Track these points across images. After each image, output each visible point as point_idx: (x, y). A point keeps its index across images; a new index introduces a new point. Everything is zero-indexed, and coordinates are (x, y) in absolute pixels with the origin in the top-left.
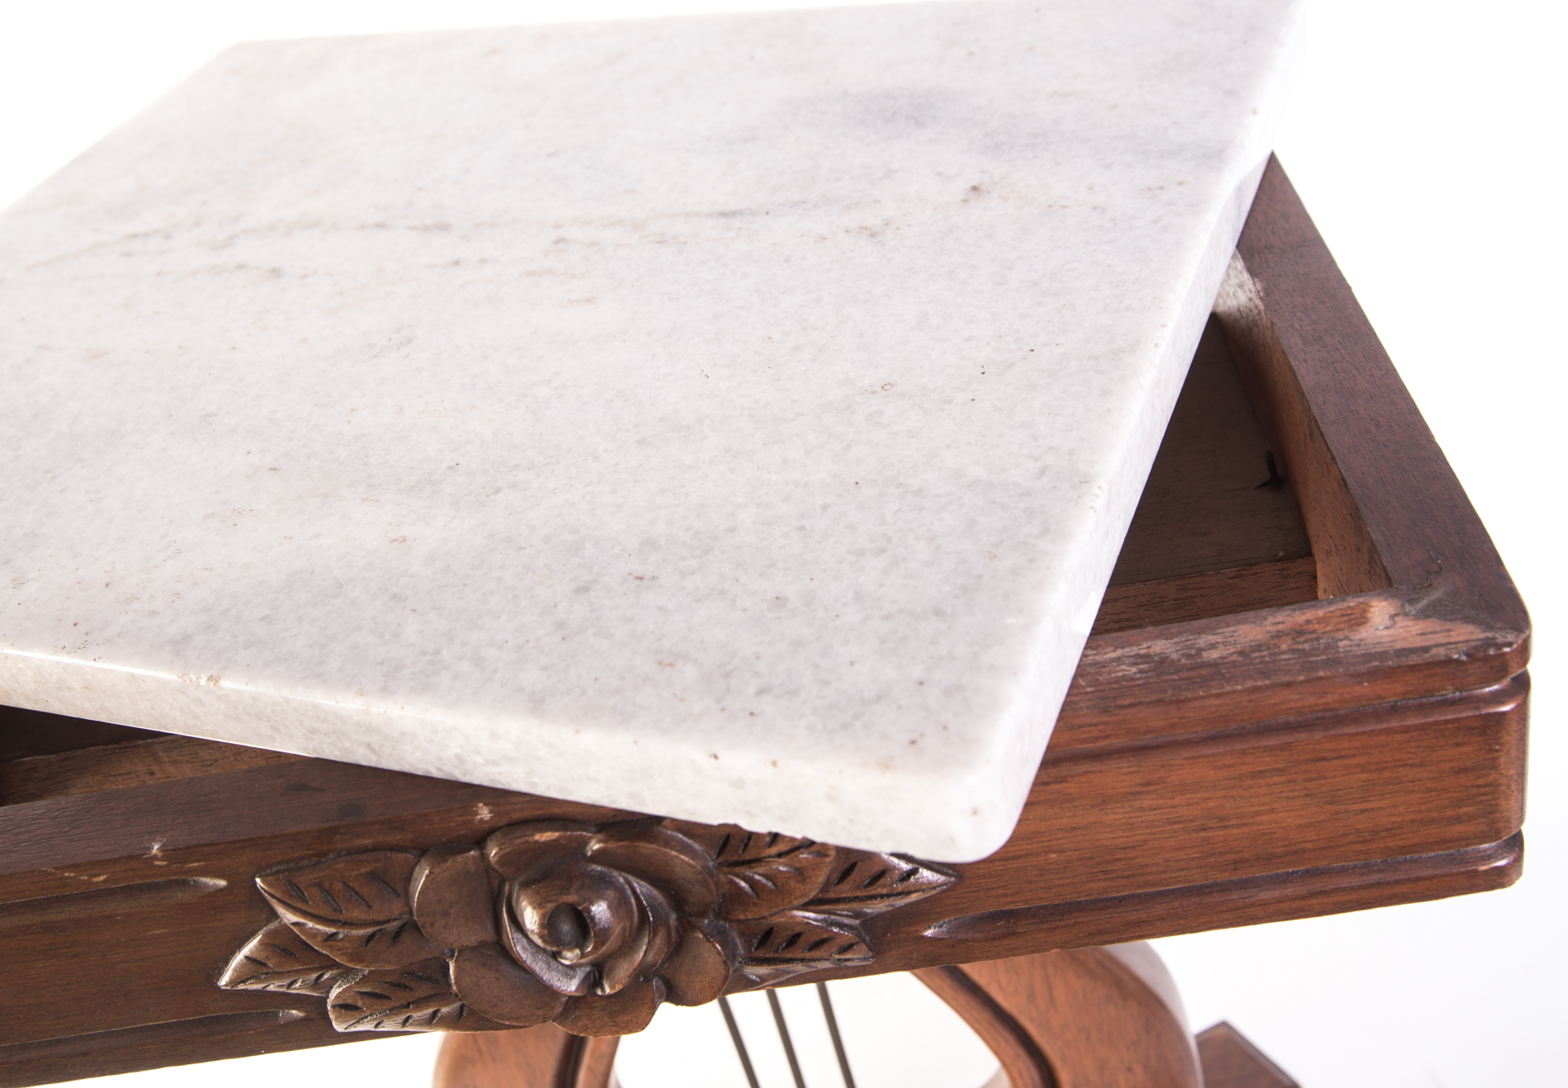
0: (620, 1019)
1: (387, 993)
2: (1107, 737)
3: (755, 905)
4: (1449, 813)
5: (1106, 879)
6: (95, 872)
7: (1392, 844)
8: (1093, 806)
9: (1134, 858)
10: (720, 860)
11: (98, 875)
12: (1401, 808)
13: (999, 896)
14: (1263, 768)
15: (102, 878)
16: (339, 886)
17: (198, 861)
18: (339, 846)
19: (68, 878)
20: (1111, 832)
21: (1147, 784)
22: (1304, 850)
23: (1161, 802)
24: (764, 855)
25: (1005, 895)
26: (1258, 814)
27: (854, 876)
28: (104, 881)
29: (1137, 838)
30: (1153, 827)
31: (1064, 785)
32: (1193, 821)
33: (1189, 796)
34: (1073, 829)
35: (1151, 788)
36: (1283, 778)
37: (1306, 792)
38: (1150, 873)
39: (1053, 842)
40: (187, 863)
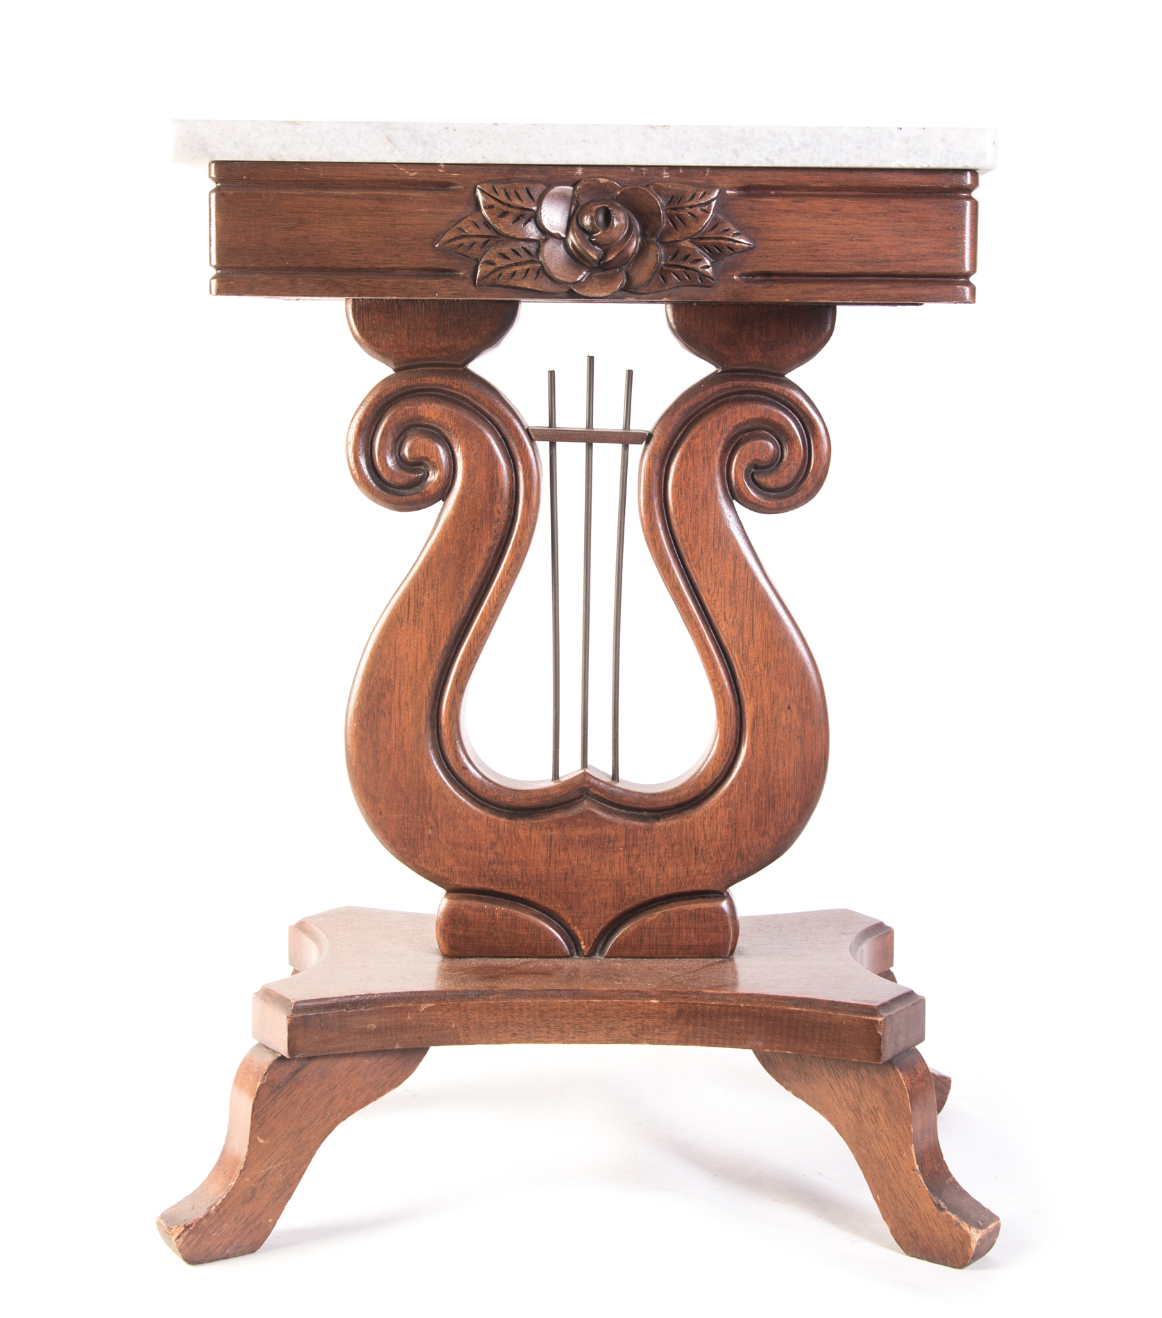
0: (604, 287)
1: (509, 256)
2: (822, 182)
3: (675, 234)
4: (946, 251)
5: (813, 260)
6: (413, 170)
7: (924, 264)
8: (813, 218)
9: (826, 250)
10: (669, 206)
11: (413, 172)
12: (928, 245)
13: (770, 262)
14: (878, 211)
15: (415, 174)
16: (512, 191)
17: (457, 173)
18: (517, 177)
19: (401, 171)
20: (818, 234)
21: (834, 210)
22: (891, 260)
23: (839, 221)
24: (685, 205)
25: (772, 262)
26: (874, 236)
27: (717, 229)
28: (414, 176)
29: (827, 239)
30: (835, 234)
31: (803, 204)
32: (849, 234)
33: (850, 220)
34: (804, 229)
35: (836, 213)
36: (885, 218)
37: (893, 228)
38: (831, 261)
39: (795, 235)
40: (452, 173)
